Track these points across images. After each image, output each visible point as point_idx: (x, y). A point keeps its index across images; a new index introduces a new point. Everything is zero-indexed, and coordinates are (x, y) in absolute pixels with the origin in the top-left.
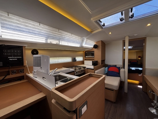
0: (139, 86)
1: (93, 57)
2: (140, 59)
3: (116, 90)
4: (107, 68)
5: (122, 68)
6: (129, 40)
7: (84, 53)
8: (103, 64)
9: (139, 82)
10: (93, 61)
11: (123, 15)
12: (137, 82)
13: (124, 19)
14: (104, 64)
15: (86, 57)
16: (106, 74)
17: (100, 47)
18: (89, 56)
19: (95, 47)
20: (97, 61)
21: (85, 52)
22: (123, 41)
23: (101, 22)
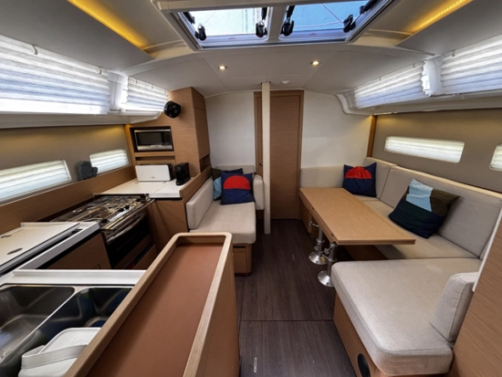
1: (170, 147)
4: (218, 181)
5: (255, 174)
6: (271, 92)
7: (125, 132)
8: (205, 171)
10: (170, 166)
11: (267, 17)
13: (266, 33)
14: (208, 168)
15: (139, 148)
16: (218, 199)
17: (191, 112)
18: (152, 147)
19: (173, 110)
20: (187, 164)
21: (132, 130)
22: (255, 93)
23: (192, 20)
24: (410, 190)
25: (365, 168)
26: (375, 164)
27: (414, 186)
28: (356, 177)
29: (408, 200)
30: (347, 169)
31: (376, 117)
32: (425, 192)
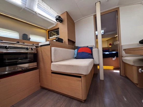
0: (115, 71)
1: (59, 36)
2: (110, 46)
3: (85, 75)
4: (76, 50)
7: (46, 32)
8: (71, 46)
9: (114, 67)
12: (111, 68)
14: (73, 46)
15: (50, 38)
16: (75, 58)
17: (66, 20)
22: (94, 16)
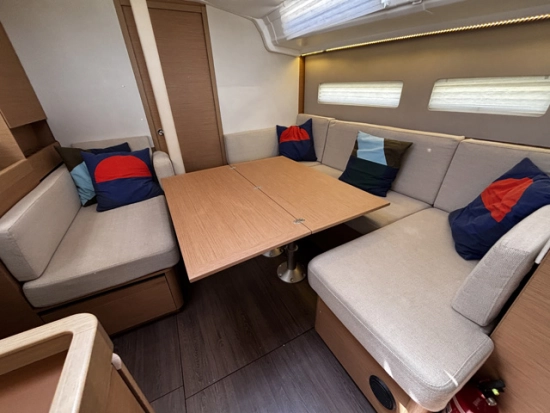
14: (52, 147)
16: (89, 203)
24: (359, 145)
25: (301, 127)
26: (310, 121)
27: (363, 139)
28: (294, 139)
29: (359, 156)
30: (280, 130)
31: (304, 59)
32: (377, 144)
